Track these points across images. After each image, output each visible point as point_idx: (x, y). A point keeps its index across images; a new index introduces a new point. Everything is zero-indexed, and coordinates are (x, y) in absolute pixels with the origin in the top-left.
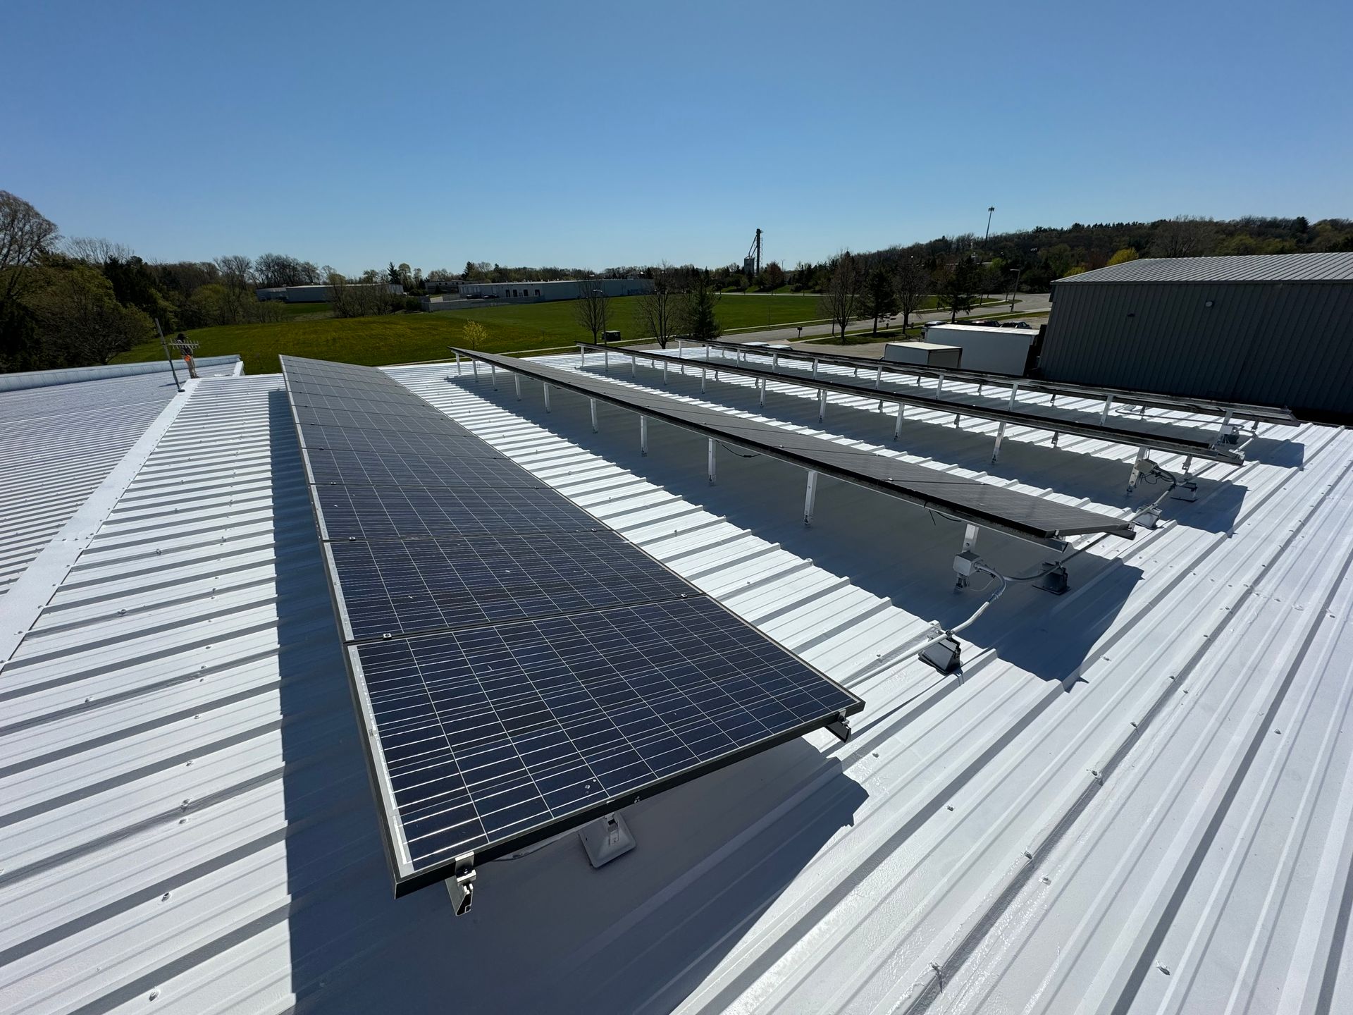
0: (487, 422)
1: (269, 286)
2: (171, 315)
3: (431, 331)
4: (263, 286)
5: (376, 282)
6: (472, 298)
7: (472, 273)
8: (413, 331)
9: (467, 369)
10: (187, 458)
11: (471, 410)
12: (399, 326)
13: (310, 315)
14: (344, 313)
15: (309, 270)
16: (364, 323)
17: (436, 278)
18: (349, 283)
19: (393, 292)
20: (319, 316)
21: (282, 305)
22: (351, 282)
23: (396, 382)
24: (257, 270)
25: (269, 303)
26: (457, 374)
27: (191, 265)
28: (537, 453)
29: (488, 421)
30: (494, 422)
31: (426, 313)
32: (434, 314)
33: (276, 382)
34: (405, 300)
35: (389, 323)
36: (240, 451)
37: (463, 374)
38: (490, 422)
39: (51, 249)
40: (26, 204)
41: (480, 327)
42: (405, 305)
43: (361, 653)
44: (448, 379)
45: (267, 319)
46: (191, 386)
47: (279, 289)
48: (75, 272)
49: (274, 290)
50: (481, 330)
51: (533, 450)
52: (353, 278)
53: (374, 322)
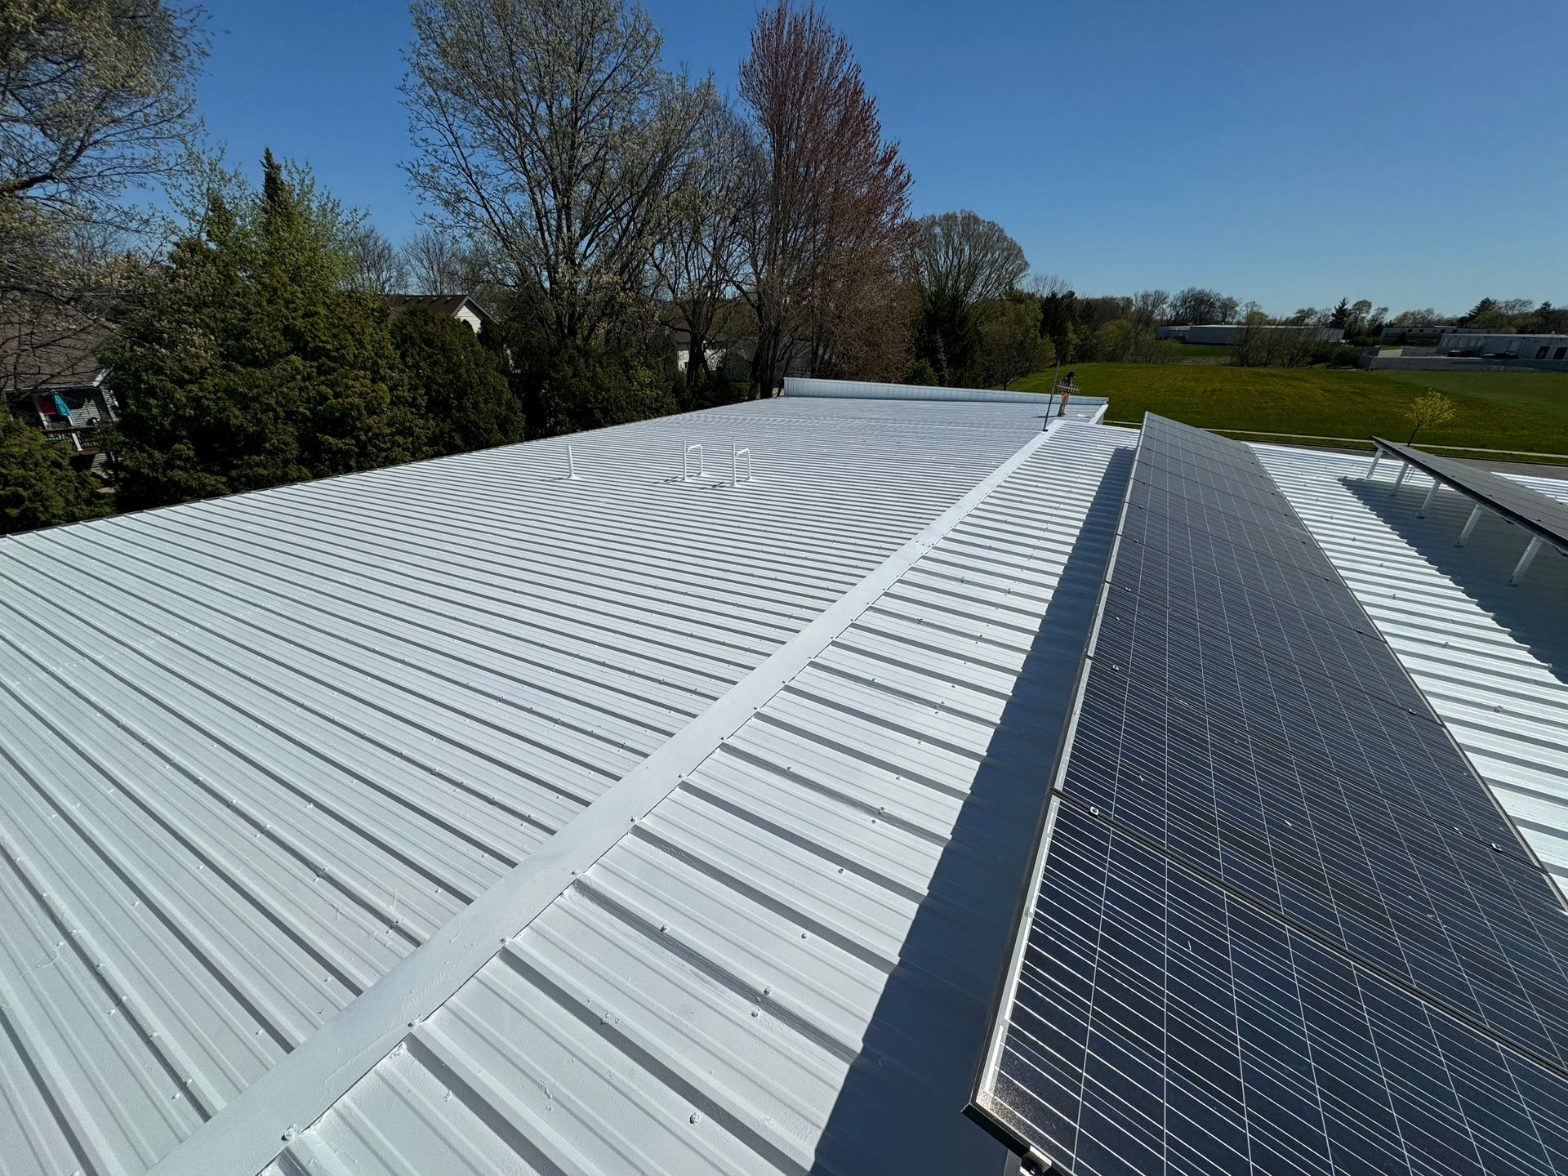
0: (1377, 565)
1: (1175, 323)
2: (1071, 348)
3: (1355, 398)
4: (1170, 323)
5: (1307, 324)
6: (1461, 354)
7: (1486, 315)
8: (1326, 394)
9: (1387, 471)
10: (1019, 499)
11: (1357, 537)
12: (1308, 385)
13: (1200, 359)
14: (1243, 360)
15: (1228, 306)
16: (1263, 375)
17: (1406, 323)
18: (1269, 324)
19: (1325, 338)
20: (1212, 361)
21: (1177, 345)
22: (1273, 322)
23: (1265, 472)
24: (1170, 306)
25: (1166, 341)
26: (1364, 476)
27: (1112, 299)
28: (1445, 646)
29: (1379, 562)
30: (1388, 567)
31: (1360, 371)
32: (1374, 373)
33: (1129, 438)
34: (1337, 350)
35: (1294, 379)
36: (1062, 506)
37: (1374, 478)
38: (1381, 566)
39: (1018, 286)
40: (1020, 248)
41: (1447, 403)
42: (1332, 358)
43: (1061, 812)
44: (1346, 482)
45: (1153, 359)
46: (1056, 425)
47: (1183, 328)
48: (1023, 306)
49: (1177, 328)
50: (1446, 406)
51: (1442, 639)
52: (1278, 318)
53: (1275, 376)
